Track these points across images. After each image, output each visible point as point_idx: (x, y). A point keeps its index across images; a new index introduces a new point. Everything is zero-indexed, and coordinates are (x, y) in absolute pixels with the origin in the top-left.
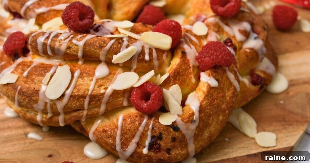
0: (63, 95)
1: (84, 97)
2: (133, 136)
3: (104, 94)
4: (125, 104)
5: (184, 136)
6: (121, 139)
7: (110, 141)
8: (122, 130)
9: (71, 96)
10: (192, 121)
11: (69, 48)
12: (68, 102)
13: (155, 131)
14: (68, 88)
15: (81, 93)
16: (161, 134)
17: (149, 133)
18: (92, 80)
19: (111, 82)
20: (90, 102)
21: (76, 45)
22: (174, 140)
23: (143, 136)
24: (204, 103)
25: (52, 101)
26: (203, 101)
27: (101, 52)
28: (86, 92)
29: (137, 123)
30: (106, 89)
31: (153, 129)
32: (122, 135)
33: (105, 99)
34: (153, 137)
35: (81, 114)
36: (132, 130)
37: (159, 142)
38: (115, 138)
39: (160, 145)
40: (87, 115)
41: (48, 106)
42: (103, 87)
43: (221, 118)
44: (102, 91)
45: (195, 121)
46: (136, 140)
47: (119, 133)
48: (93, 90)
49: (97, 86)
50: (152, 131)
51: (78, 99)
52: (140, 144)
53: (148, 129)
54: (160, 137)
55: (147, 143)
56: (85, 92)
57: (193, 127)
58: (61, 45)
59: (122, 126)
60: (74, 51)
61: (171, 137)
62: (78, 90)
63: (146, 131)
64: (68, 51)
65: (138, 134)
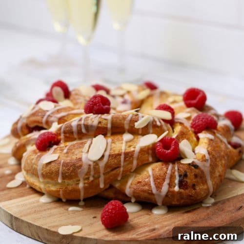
0: (103, 156)
1: (119, 155)
2: (164, 180)
3: (134, 151)
4: (151, 159)
5: (202, 172)
6: (155, 184)
7: (146, 188)
8: (154, 177)
9: (110, 156)
10: (206, 161)
11: (100, 123)
12: (108, 160)
13: (180, 170)
14: (105, 151)
15: (117, 152)
16: (186, 172)
17: (177, 174)
18: (122, 143)
19: (137, 143)
20: (125, 158)
21: (105, 119)
22: (196, 176)
23: (172, 177)
24: (209, 149)
25: (94, 162)
26: (208, 148)
27: (125, 122)
28: (121, 151)
29: (165, 169)
30: (135, 148)
31: (178, 169)
32: (154, 181)
33: (136, 155)
34: (180, 176)
35: (118, 171)
36: (162, 175)
37: (185, 179)
38: (150, 184)
39: (187, 182)
40: (123, 171)
41: (92, 167)
42: (132, 147)
43: (223, 162)
44: (132, 149)
45: (207, 160)
46: (167, 182)
47: (152, 179)
48: (125, 149)
49: (127, 147)
50: (178, 172)
51: (115, 157)
52: (171, 185)
53: (175, 170)
54: (186, 175)
55: (177, 181)
56: (119, 151)
57: (208, 164)
58: (93, 122)
59: (153, 175)
60: (104, 124)
61: (193, 174)
62: (114, 151)
63: (174, 173)
64: (100, 125)
65: (168, 176)
